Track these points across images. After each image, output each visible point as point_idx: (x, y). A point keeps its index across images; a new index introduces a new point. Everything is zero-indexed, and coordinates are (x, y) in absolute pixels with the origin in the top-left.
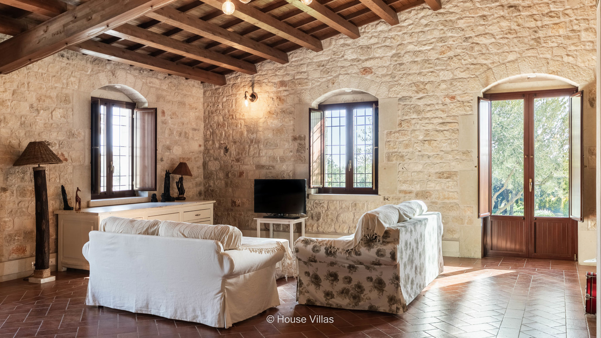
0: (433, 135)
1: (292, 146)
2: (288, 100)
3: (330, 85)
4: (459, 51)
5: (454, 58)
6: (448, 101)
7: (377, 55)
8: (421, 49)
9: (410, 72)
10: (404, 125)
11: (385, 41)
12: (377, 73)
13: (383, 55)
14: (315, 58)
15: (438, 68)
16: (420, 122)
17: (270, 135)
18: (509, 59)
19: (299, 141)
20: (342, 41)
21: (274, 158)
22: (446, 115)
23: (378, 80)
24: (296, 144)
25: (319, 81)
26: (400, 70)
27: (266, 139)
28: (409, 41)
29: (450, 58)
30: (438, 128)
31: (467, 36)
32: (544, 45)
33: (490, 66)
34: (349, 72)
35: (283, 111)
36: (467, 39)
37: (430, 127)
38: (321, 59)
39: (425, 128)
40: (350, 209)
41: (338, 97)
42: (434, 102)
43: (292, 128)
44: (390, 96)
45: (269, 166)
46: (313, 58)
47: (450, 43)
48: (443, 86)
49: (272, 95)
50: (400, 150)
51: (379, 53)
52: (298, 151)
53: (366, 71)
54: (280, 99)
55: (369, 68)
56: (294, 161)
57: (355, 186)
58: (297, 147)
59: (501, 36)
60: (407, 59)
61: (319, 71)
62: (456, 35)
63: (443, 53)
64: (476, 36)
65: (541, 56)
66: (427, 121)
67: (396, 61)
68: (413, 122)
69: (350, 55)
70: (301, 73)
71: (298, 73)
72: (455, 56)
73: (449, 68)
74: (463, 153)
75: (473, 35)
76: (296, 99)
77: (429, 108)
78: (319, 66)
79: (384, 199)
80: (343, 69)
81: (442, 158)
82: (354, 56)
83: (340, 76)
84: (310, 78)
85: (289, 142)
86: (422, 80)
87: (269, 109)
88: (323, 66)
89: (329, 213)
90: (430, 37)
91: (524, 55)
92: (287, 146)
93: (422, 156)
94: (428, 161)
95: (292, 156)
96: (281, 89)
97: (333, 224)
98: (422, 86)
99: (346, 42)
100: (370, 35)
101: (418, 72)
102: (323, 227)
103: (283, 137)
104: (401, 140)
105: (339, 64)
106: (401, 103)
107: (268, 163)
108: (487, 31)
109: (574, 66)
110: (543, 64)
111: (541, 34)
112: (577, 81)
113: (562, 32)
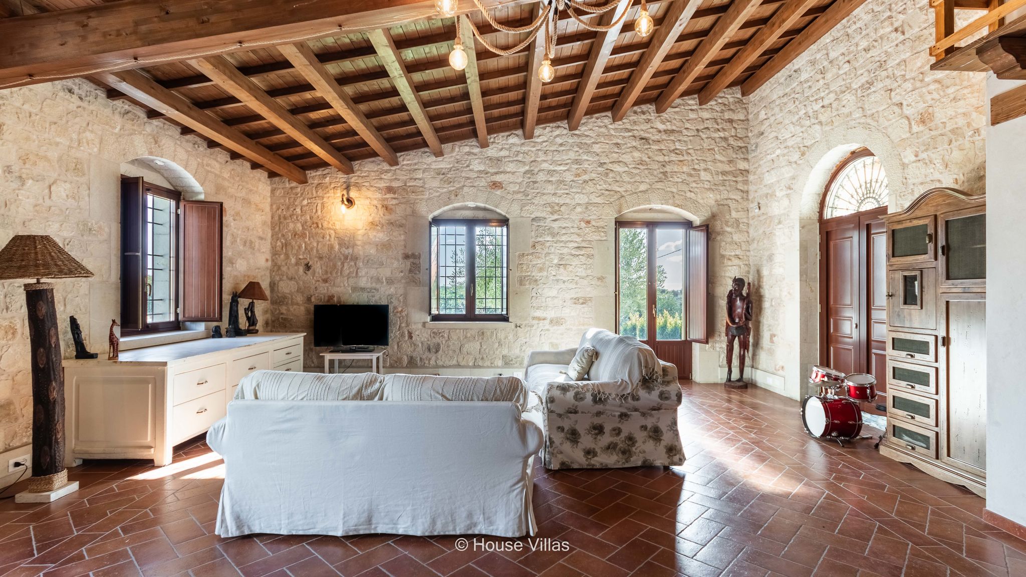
0: (568, 259)
1: (403, 265)
2: (397, 210)
3: (453, 197)
4: (594, 175)
5: (590, 182)
6: (583, 225)
7: (509, 170)
8: (556, 168)
9: (545, 191)
10: (538, 247)
11: (517, 155)
12: (508, 189)
13: (515, 170)
14: (433, 164)
15: (574, 190)
16: (555, 245)
17: (373, 251)
18: (640, 190)
19: (411, 260)
20: (467, 149)
21: (378, 279)
22: (581, 239)
23: (510, 197)
24: (408, 263)
25: (437, 192)
26: (533, 189)
27: (367, 256)
28: (543, 158)
29: (585, 182)
30: (573, 252)
31: (602, 161)
32: (671, 179)
33: (623, 193)
34: (476, 184)
35: (391, 223)
36: (602, 164)
37: (565, 251)
38: (442, 166)
39: (560, 252)
40: (476, 339)
41: (454, 212)
42: (570, 225)
43: (403, 243)
44: (522, 215)
45: (371, 289)
46: (431, 164)
47: (586, 166)
48: (579, 209)
49: (375, 202)
50: (533, 274)
51: (511, 167)
52: (410, 271)
53: (496, 185)
54: (387, 208)
55: (499, 183)
56: (406, 283)
57: (477, 312)
58: (409, 267)
59: (634, 166)
60: (541, 177)
61: (438, 180)
62: (591, 159)
63: (578, 175)
64: (611, 163)
65: (668, 189)
66: (562, 244)
67: (529, 178)
68: (548, 244)
69: (477, 166)
70: (415, 179)
71: (411, 179)
72: (591, 180)
73: (584, 191)
74: (599, 279)
75: (607, 161)
76: (409, 211)
77: (564, 231)
78: (439, 174)
79: (516, 326)
80: (469, 181)
81: (577, 283)
82: (482, 168)
83: (465, 188)
84: (426, 186)
85: (398, 260)
86: (557, 201)
87: (371, 219)
88: (443, 174)
89: (451, 344)
90: (565, 157)
91: (653, 187)
92: (396, 264)
93: (558, 280)
94: (563, 286)
95: (402, 277)
96: (388, 196)
97: (455, 356)
98: (557, 208)
99: (472, 151)
100: (500, 147)
101: (553, 192)
102: (443, 360)
103: (390, 253)
104: (535, 263)
105: (463, 175)
106: (534, 223)
107: (369, 285)
108: (621, 159)
109: (695, 202)
110: (670, 198)
111: (668, 169)
112: (697, 216)
113: (685, 169)
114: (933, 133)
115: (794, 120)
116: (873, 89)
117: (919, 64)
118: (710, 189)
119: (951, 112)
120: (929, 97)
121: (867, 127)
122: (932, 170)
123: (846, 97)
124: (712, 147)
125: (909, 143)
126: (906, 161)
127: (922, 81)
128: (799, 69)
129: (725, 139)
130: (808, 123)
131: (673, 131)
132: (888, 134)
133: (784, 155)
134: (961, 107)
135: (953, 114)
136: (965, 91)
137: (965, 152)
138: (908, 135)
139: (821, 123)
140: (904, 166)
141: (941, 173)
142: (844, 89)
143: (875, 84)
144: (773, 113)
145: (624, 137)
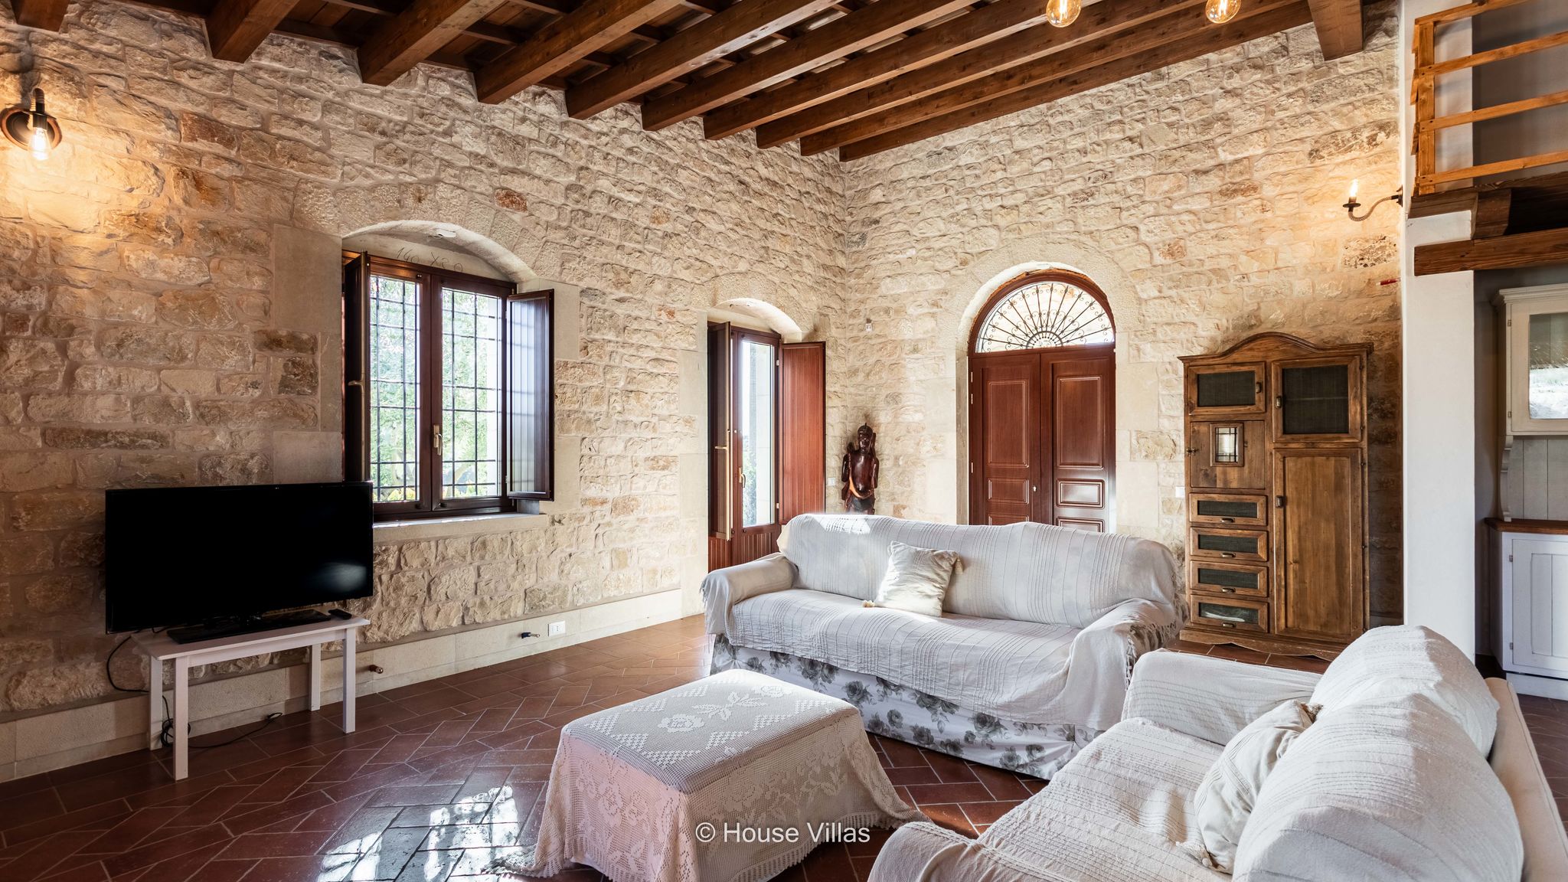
0: (640, 382)
1: (260, 366)
2: (239, 197)
3: (410, 202)
4: (679, 227)
5: (674, 238)
6: (664, 317)
7: (538, 172)
8: (622, 195)
9: (604, 238)
10: (593, 351)
11: (554, 145)
12: (537, 214)
13: (549, 176)
14: (356, 96)
15: (650, 247)
16: (621, 350)
17: (143, 312)
18: (739, 269)
19: (288, 353)
20: (445, 90)
21: (166, 403)
22: (661, 344)
23: (540, 232)
24: (277, 362)
25: (367, 176)
26: (584, 226)
27: (116, 325)
28: (601, 168)
29: (666, 235)
30: (649, 368)
31: (690, 205)
32: (773, 261)
33: (718, 270)
34: (468, 184)
35: (213, 233)
36: (690, 210)
37: (637, 364)
38: (379, 112)
39: (629, 366)
40: (469, 558)
42: (643, 314)
43: (258, 300)
44: (563, 277)
45: (137, 435)
46: (347, 94)
47: (668, 206)
48: (658, 286)
49: (154, 154)
50: (584, 408)
51: (542, 167)
52: (285, 385)
53: (512, 199)
54: (198, 183)
55: (519, 195)
56: (272, 419)
57: (446, 493)
58: (280, 374)
59: (731, 226)
60: (598, 205)
61: (371, 145)
62: (675, 195)
63: (656, 219)
64: (703, 211)
65: (770, 277)
66: (632, 351)
67: (578, 202)
68: (609, 348)
69: (468, 139)
70: (301, 123)
71: (286, 117)
72: (676, 235)
73: (666, 253)
74: (687, 421)
75: (697, 206)
76: (278, 208)
77: (635, 325)
78: (372, 130)
79: (553, 522)
80: (452, 172)
81: (654, 429)
82: (480, 148)
83: (441, 187)
84: (334, 151)
85: (242, 349)
86: (624, 263)
87: (132, 204)
88: (383, 133)
89: (404, 580)
90: (636, 178)
91: (754, 269)
92: (233, 360)
93: (626, 423)
94: (634, 434)
95: (256, 403)
96: (201, 145)
97: (417, 610)
98: (624, 276)
99: (458, 100)
100: (521, 113)
101: (617, 242)
102: (385, 627)
103: (213, 326)
104: (587, 384)
105: (437, 152)
106: (585, 300)
107: (126, 422)
108: (714, 209)
109: (797, 304)
110: (772, 293)
111: (771, 243)
112: (800, 326)
113: (788, 249)
114: (1184, 269)
115: (944, 214)
116: (1092, 201)
117: (1166, 187)
118: (812, 288)
119: (1211, 250)
120: (1180, 228)
121: (1079, 245)
122: (1184, 311)
123: (1044, 203)
124: (814, 224)
125: (1149, 275)
126: (1144, 296)
127: (1169, 207)
128: (954, 147)
129: (825, 216)
130: (973, 223)
131: (775, 184)
132: (1116, 259)
133: (925, 259)
134: (1226, 247)
135: (1215, 253)
136: (1231, 231)
137: (1231, 297)
138: (1148, 266)
139: (997, 227)
140: (1140, 301)
141: (1197, 316)
142: (1041, 191)
143: (1096, 196)
144: (900, 196)
145: (720, 172)
